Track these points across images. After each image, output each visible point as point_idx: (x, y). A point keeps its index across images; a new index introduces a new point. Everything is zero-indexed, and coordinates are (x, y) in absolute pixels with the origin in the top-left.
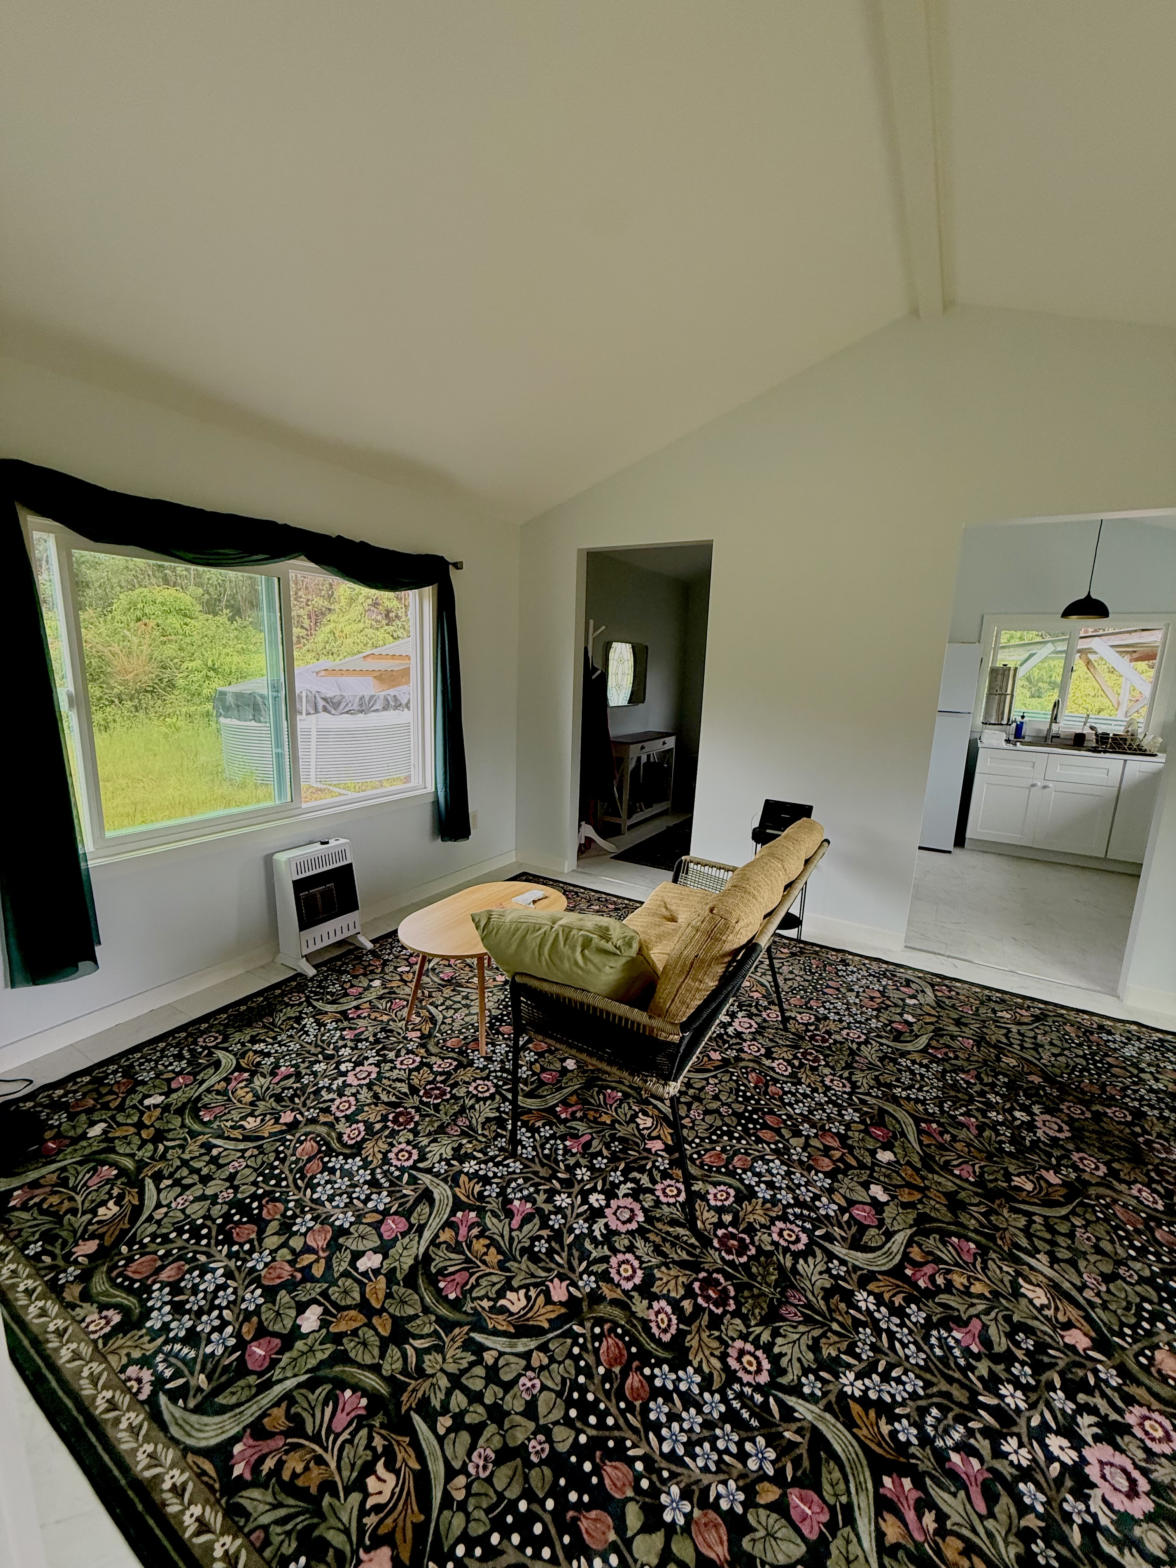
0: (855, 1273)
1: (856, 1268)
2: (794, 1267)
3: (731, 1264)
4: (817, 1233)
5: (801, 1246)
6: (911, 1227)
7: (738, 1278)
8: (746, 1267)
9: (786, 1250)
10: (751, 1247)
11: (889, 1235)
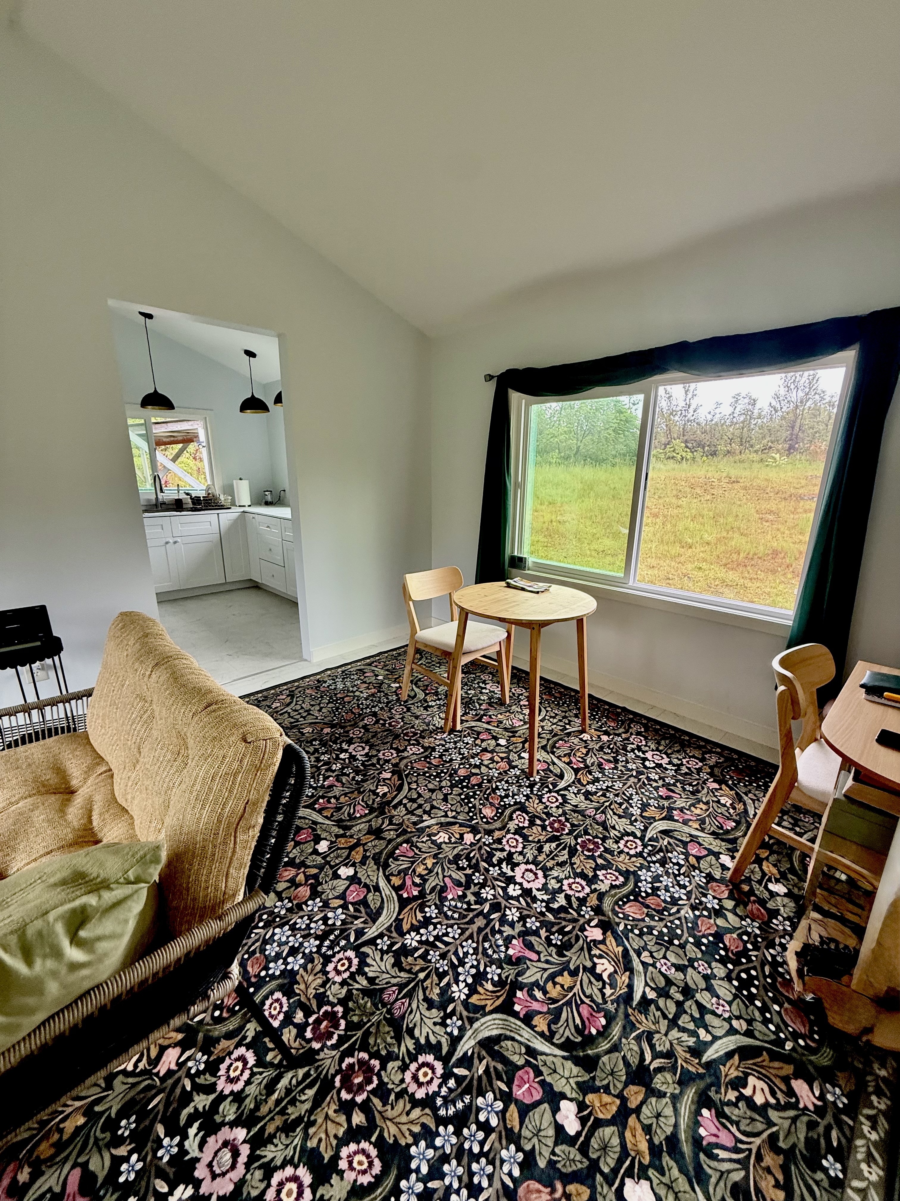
0: (391, 932)
1: (389, 929)
2: (368, 979)
3: (342, 1040)
4: (352, 940)
5: (355, 961)
6: (378, 869)
7: (357, 1039)
8: (350, 1026)
9: (352, 976)
10: (335, 1009)
11: (377, 888)
